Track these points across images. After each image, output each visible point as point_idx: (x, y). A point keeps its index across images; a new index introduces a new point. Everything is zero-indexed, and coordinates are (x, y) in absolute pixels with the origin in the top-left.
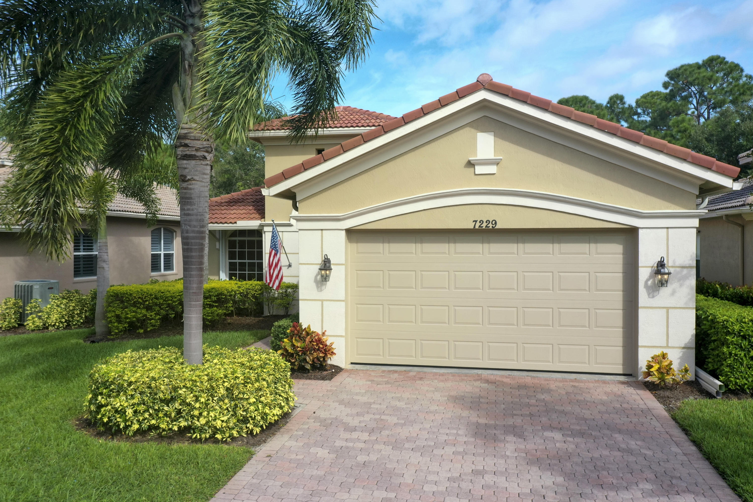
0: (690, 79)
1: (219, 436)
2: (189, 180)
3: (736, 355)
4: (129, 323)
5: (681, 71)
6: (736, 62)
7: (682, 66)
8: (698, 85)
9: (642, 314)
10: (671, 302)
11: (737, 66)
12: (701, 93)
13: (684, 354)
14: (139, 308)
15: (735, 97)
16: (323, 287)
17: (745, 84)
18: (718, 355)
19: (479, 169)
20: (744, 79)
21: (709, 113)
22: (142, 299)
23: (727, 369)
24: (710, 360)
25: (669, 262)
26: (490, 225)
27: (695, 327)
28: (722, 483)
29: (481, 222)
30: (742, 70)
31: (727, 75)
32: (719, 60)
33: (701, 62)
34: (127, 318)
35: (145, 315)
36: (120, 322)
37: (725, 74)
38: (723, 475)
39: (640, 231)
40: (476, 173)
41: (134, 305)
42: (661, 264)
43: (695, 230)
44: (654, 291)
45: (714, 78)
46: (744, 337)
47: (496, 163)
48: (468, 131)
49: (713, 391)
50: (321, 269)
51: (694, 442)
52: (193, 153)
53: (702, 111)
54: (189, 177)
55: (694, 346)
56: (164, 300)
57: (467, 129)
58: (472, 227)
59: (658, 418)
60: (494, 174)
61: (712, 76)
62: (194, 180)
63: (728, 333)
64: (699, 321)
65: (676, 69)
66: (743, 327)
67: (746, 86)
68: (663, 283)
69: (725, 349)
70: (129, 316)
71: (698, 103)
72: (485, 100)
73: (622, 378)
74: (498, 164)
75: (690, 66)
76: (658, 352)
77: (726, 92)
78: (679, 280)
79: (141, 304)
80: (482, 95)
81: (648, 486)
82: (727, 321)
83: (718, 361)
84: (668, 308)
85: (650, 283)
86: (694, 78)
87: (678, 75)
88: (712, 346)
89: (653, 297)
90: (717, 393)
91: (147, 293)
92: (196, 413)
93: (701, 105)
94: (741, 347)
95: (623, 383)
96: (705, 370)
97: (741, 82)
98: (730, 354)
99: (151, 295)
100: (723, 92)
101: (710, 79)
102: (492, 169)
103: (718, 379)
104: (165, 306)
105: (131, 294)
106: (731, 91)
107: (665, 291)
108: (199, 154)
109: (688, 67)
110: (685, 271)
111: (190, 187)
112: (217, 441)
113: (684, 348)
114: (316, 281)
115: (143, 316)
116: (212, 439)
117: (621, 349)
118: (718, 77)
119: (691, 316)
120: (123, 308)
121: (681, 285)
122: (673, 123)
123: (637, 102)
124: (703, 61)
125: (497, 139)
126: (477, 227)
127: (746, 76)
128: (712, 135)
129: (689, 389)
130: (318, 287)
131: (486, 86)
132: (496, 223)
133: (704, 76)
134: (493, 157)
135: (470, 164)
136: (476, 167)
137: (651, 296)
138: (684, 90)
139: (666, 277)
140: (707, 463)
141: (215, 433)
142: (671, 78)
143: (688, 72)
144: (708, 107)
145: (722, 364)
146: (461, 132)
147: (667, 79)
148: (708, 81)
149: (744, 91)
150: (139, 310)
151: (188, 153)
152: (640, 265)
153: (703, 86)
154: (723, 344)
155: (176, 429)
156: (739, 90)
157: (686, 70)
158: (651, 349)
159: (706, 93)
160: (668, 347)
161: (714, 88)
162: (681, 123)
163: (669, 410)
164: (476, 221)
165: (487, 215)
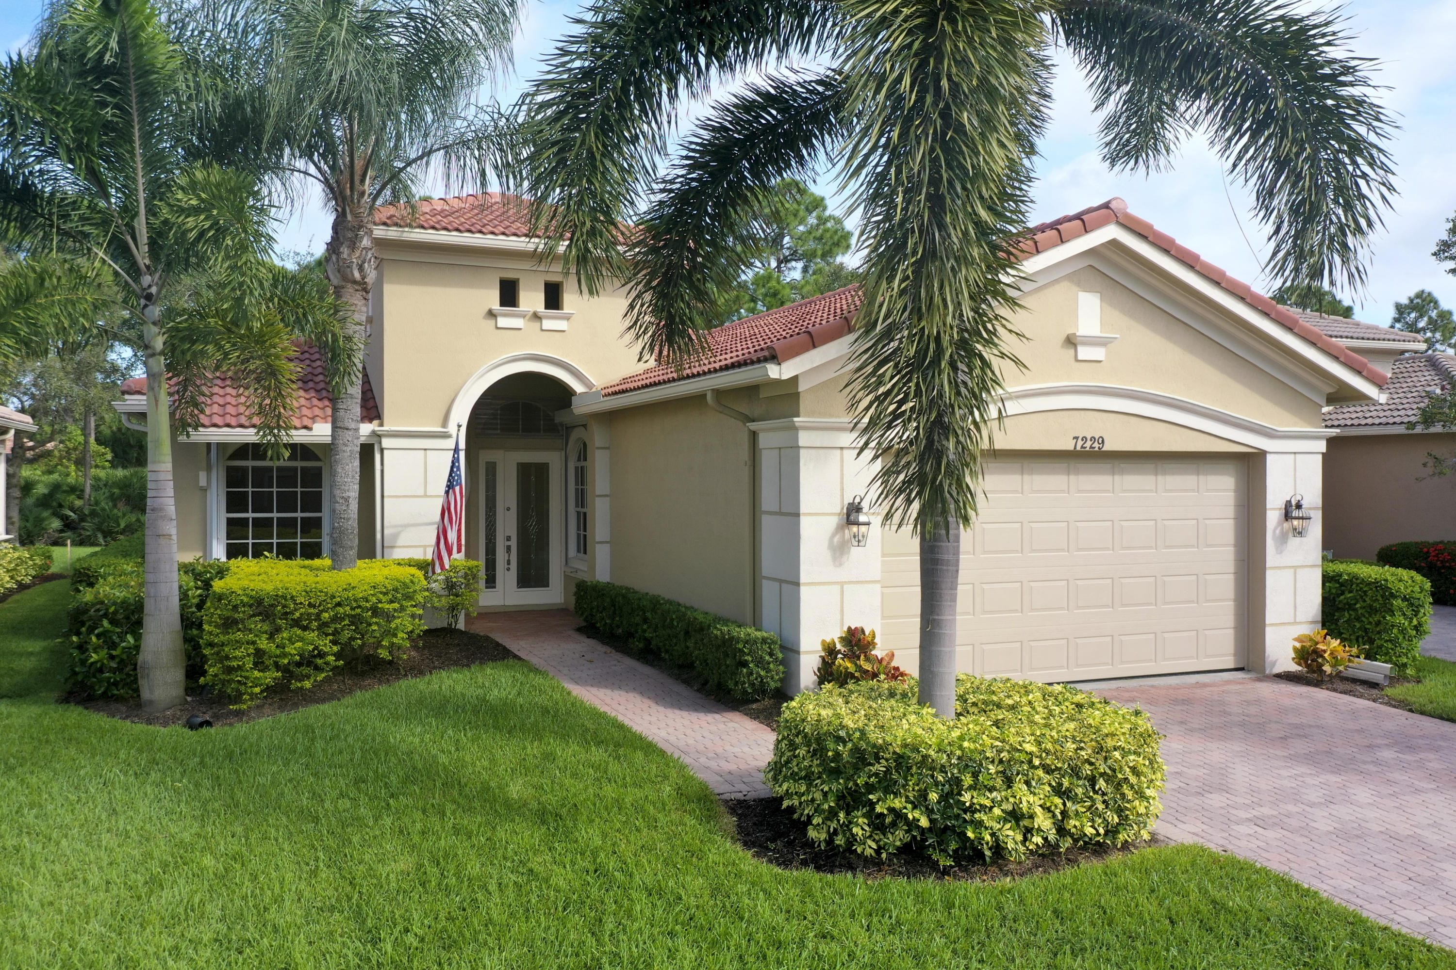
9: (1273, 580)
10: (1298, 559)
14: (308, 629)
19: (1084, 352)
26: (1096, 445)
27: (1321, 592)
29: (1084, 439)
35: (316, 646)
39: (1269, 457)
40: (1080, 358)
42: (1297, 505)
43: (1320, 456)
44: (1282, 544)
47: (1103, 343)
48: (1067, 287)
55: (1320, 619)
57: (1067, 284)
58: (1072, 448)
60: (1100, 361)
68: (1299, 532)
72: (1114, 243)
74: (1106, 345)
80: (1111, 232)
84: (1296, 568)
85: (1278, 531)
89: (1283, 552)
90: (1385, 678)
102: (1099, 353)
107: (1293, 544)
113: (1311, 623)
117: (1232, 631)
119: (1317, 579)
125: (1103, 305)
126: (1078, 448)
130: (834, 558)
131: (1119, 218)
132: (1103, 441)
134: (1098, 334)
135: (1071, 342)
136: (1080, 349)
137: (1280, 550)
139: (1305, 522)
146: (1057, 287)
150: (307, 635)
152: (1268, 506)
158: (1277, 628)
160: (1295, 622)
164: (1076, 438)
165: (1092, 428)
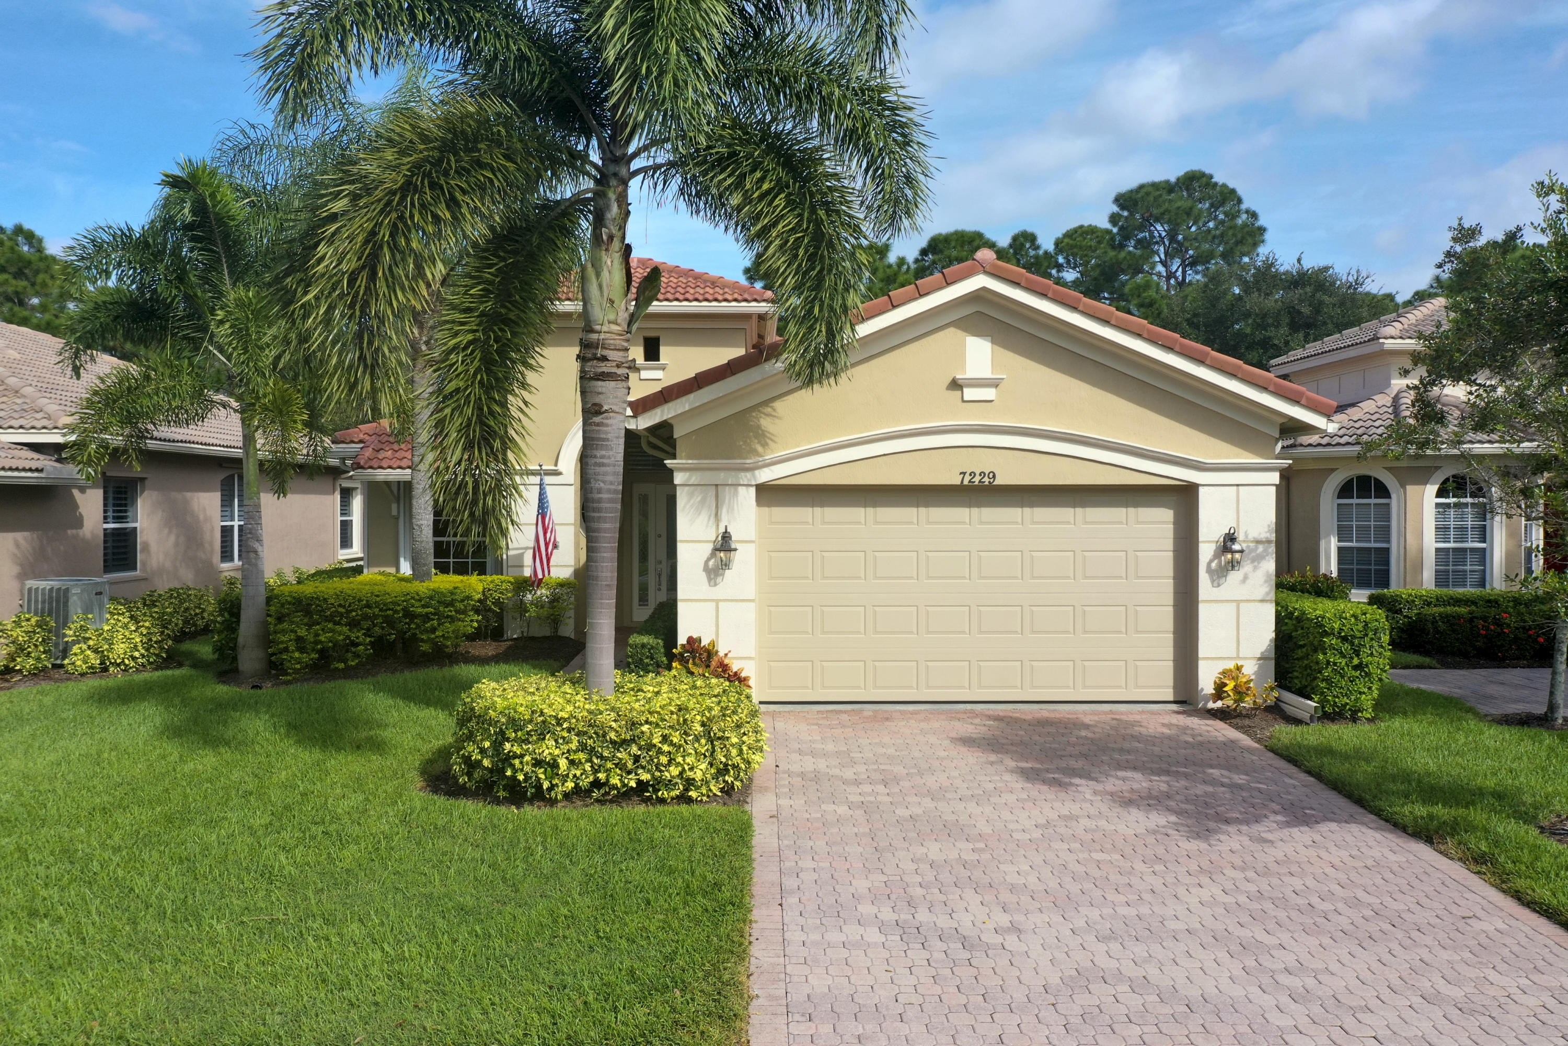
0: (1155, 212)
1: (693, 794)
2: (606, 411)
3: (1335, 664)
4: (318, 652)
5: (1139, 195)
6: (1231, 185)
7: (1142, 187)
8: (1169, 222)
9: (1205, 613)
10: (1242, 592)
11: (1233, 192)
12: (1172, 236)
13: (1260, 667)
14: (339, 623)
15: (1228, 247)
16: (719, 579)
17: (1245, 225)
18: (1307, 667)
19: (969, 393)
20: (1244, 216)
21: (1184, 272)
22: (344, 607)
23: (1323, 685)
24: (1296, 674)
25: (1241, 536)
26: (986, 480)
27: (1273, 628)
28: (1361, 810)
29: (973, 474)
30: (1240, 201)
31: (1215, 206)
32: (1204, 179)
33: (1173, 179)
34: (317, 642)
35: (348, 637)
36: (302, 650)
37: (1212, 205)
38: (1360, 802)
39: (1202, 490)
40: (965, 399)
41: (329, 619)
42: (1230, 538)
43: (1274, 488)
44: (1219, 577)
45: (1195, 212)
46: (1344, 639)
47: (994, 383)
48: (952, 333)
49: (1306, 716)
50: (716, 550)
51: (1309, 773)
52: (614, 370)
53: (1174, 268)
54: (606, 407)
55: (1273, 655)
56: (381, 610)
57: (952, 330)
58: (958, 483)
59: (1250, 750)
60: (991, 401)
61: (1191, 208)
62: (613, 412)
63: (1326, 634)
64: (1279, 620)
65: (1131, 191)
66: (1344, 625)
67: (1247, 229)
68: (1233, 565)
69: (1321, 657)
70: (322, 638)
71: (1166, 254)
72: (984, 289)
73: (1175, 707)
74: (997, 386)
75: (1155, 185)
76: (1230, 665)
77: (1214, 237)
78: (1253, 561)
79: (341, 615)
80: (980, 281)
81: (1280, 818)
82: (1323, 618)
83: (1308, 675)
84: (1238, 602)
85: (1214, 565)
86: (1162, 210)
87: (1135, 203)
88: (1300, 653)
89: (1219, 585)
90: (1312, 717)
91: (354, 598)
92: (664, 760)
93: (1172, 258)
94: (1341, 653)
95: (1178, 713)
96: (1289, 689)
97: (1239, 221)
98: (1328, 662)
99: (360, 600)
100: (1210, 237)
101: (1188, 213)
102: (988, 393)
103: (1311, 699)
104: (380, 620)
105: (325, 600)
106: (1222, 235)
107: (1234, 577)
108: (620, 371)
109: (1150, 189)
110: (1261, 548)
111: (605, 421)
112: (690, 801)
113: (1259, 659)
114: (706, 569)
115: (344, 640)
116: (684, 799)
117: (1171, 664)
118: (1201, 210)
119: (1269, 613)
120: (310, 626)
121: (1255, 568)
122: (1131, 290)
123: (1057, 243)
124: (1178, 179)
125: (996, 347)
126: (966, 482)
127: (1247, 212)
128: (1195, 315)
129: (1270, 717)
130: (709, 580)
131: (988, 268)
132: (994, 476)
133: (1178, 208)
134: (989, 375)
135: (956, 385)
136: (965, 390)
137: (1215, 584)
138: (1141, 228)
139: (1237, 556)
140: (1334, 792)
141: (687, 790)
142: (1122, 207)
143: (1151, 198)
144: (1183, 261)
145: (1315, 678)
146: (941, 334)
147: (1115, 209)
148: (1185, 217)
149: (1243, 238)
150: (338, 628)
151: (605, 370)
152: (1201, 539)
153: (1178, 224)
154: (1316, 650)
155: (634, 785)
156: (1234, 235)
157: (1148, 194)
158: (1215, 662)
159: (1180, 237)
160: (1238, 657)
161: (1193, 229)
162: (1145, 291)
163: (1259, 741)
164: (964, 473)
165: (981, 464)
